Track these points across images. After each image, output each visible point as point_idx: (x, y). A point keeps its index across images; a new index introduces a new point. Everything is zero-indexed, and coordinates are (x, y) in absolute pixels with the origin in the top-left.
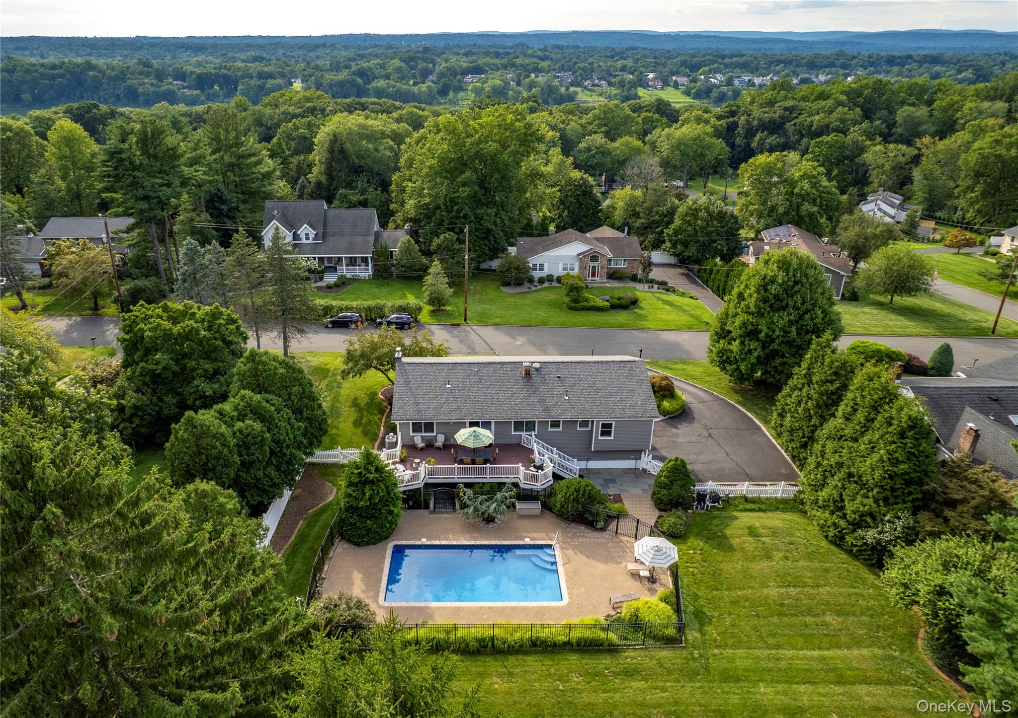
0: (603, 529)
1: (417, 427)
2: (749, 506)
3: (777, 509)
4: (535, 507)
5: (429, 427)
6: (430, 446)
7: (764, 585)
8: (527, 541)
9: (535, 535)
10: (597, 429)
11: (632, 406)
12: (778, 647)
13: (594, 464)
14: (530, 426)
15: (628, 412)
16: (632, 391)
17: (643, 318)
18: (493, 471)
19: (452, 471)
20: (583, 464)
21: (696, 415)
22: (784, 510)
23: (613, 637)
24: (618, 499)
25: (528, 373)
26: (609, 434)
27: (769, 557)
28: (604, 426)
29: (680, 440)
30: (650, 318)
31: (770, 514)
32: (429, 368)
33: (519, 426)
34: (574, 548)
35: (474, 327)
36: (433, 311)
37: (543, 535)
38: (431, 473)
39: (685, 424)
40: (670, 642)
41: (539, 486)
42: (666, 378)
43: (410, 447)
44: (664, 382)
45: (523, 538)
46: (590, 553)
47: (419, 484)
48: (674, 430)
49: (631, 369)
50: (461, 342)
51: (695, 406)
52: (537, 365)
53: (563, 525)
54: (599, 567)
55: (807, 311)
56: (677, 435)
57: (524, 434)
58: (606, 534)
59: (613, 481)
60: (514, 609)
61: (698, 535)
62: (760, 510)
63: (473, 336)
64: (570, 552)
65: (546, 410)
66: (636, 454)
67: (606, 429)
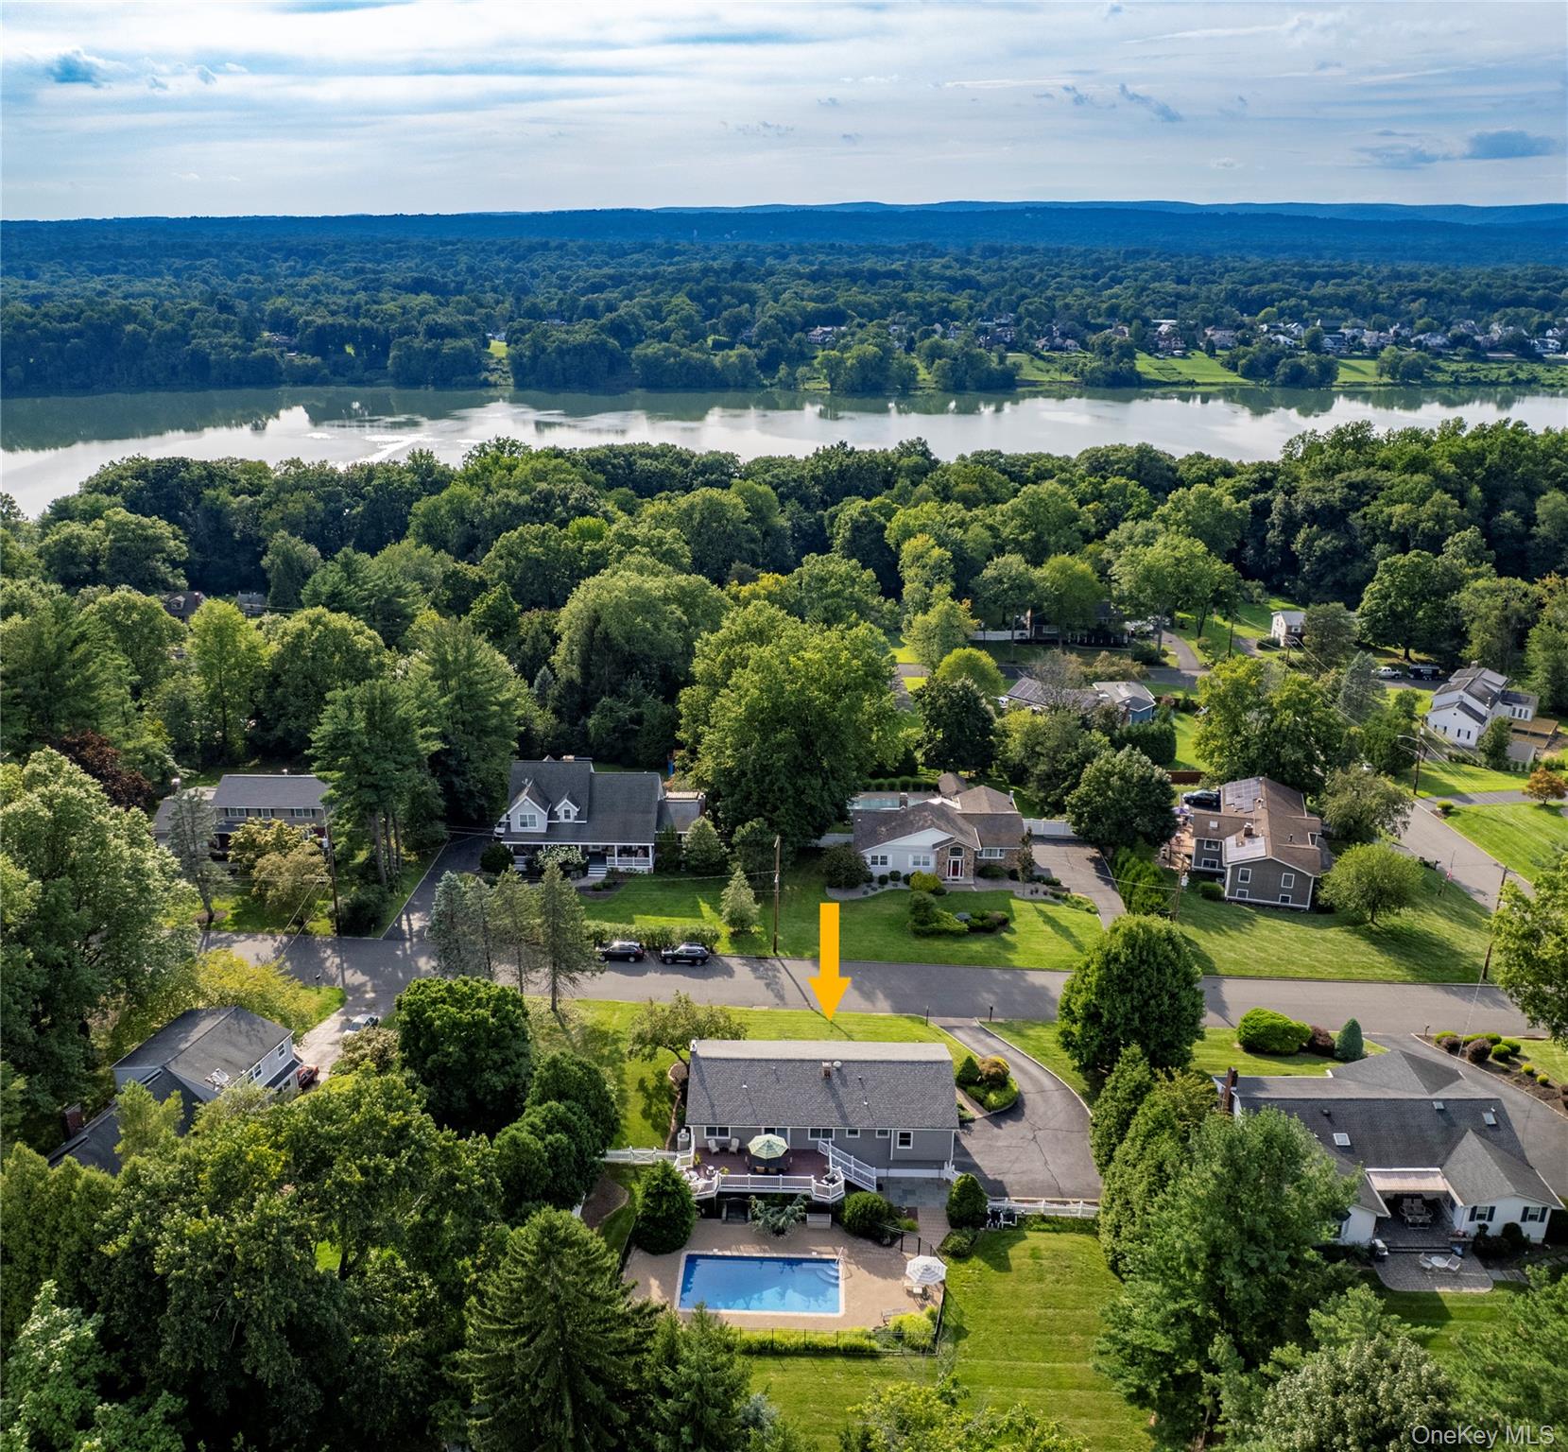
0: (890, 1245)
1: (711, 1131)
2: (1046, 1226)
3: (1072, 1230)
4: (826, 1220)
5: (724, 1131)
6: (724, 1149)
7: (1027, 1306)
8: (814, 1255)
9: (822, 1249)
10: (895, 1139)
11: (933, 1116)
12: (1019, 1359)
13: (895, 1173)
14: (827, 1133)
15: (928, 1122)
16: (935, 1097)
18: (785, 1182)
19: (744, 1181)
20: (883, 1173)
21: (1027, 1111)
22: (1081, 1231)
23: (876, 1345)
24: (913, 1213)
25: (828, 1074)
26: (908, 1143)
27: (1040, 1280)
28: (902, 1135)
29: (999, 1144)
31: (1063, 1235)
32: (725, 1065)
33: (815, 1133)
34: (857, 1263)
35: (786, 962)
36: (733, 934)
37: (830, 1249)
38: (724, 1181)
39: (1010, 1123)
40: (926, 1351)
41: (829, 1199)
42: (997, 1064)
43: (704, 1151)
44: (993, 1070)
45: (810, 1251)
46: (873, 1268)
47: (712, 1193)
48: (996, 1130)
49: (938, 1071)
50: (768, 985)
51: (1031, 1098)
52: (837, 1064)
53: (851, 1240)
54: (879, 1283)
56: (997, 1137)
57: (820, 1140)
58: (892, 1251)
59: (912, 1192)
60: (795, 1318)
61: (980, 1256)
62: (1055, 1231)
63: (783, 976)
64: (853, 1267)
65: (844, 1117)
66: (939, 1165)
67: (905, 1139)
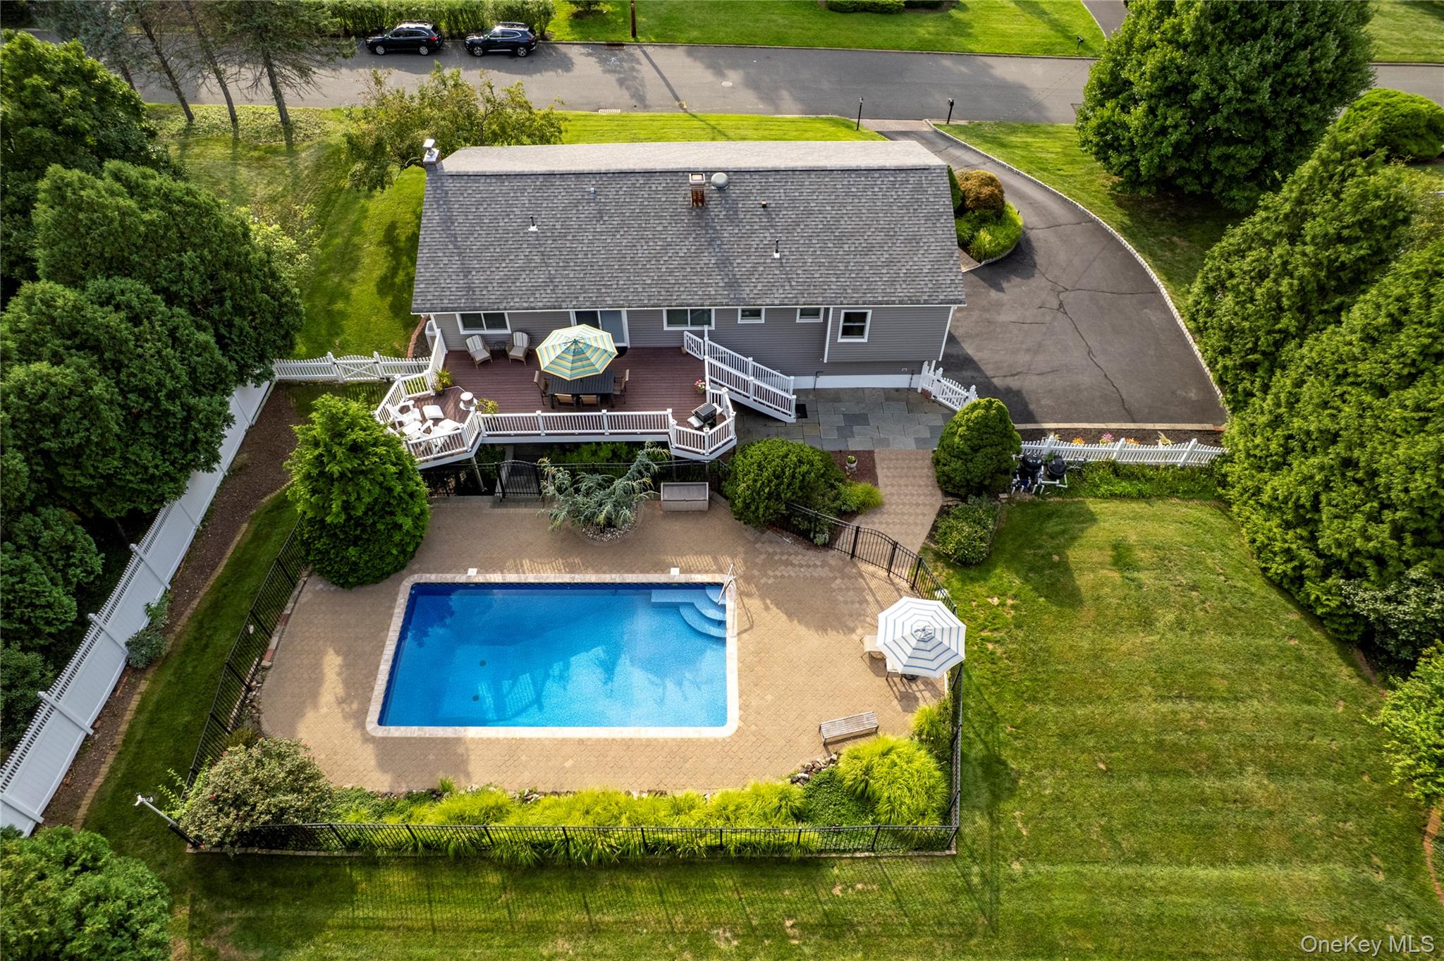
0: (828, 546)
1: (471, 321)
2: (1123, 486)
3: (1173, 493)
4: (698, 494)
5: (496, 320)
6: (499, 353)
7: (1131, 694)
8: (675, 575)
9: (691, 560)
10: (835, 324)
11: (911, 277)
12: (1143, 857)
13: (828, 382)
14: (701, 317)
15: (902, 291)
16: (913, 240)
17: (961, 29)
18: (613, 422)
19: (533, 423)
20: (807, 382)
21: (1040, 259)
22: (1189, 495)
23: (811, 835)
24: (867, 470)
25: (699, 198)
26: (860, 331)
27: (1146, 621)
28: (848, 317)
29: (1004, 317)
30: (976, 30)
31: (1159, 507)
32: (495, 187)
33: (676, 317)
34: (764, 592)
35: (649, 50)
36: (576, 16)
37: (707, 560)
38: (490, 425)
39: (1016, 280)
40: (928, 846)
41: (706, 454)
42: (991, 181)
43: (458, 358)
44: (986, 191)
45: (665, 568)
46: (795, 606)
47: (467, 450)
48: (994, 294)
49: (919, 188)
50: (621, 82)
51: (1041, 237)
52: (720, 179)
53: (750, 533)
54: (809, 641)
55: (1306, 43)
56: (999, 305)
57: (687, 331)
58: (832, 557)
59: (861, 419)
60: (628, 744)
61: (1014, 561)
62: (1141, 496)
63: (645, 70)
64: (755, 604)
65: (733, 284)
66: (914, 367)
67: (854, 323)
